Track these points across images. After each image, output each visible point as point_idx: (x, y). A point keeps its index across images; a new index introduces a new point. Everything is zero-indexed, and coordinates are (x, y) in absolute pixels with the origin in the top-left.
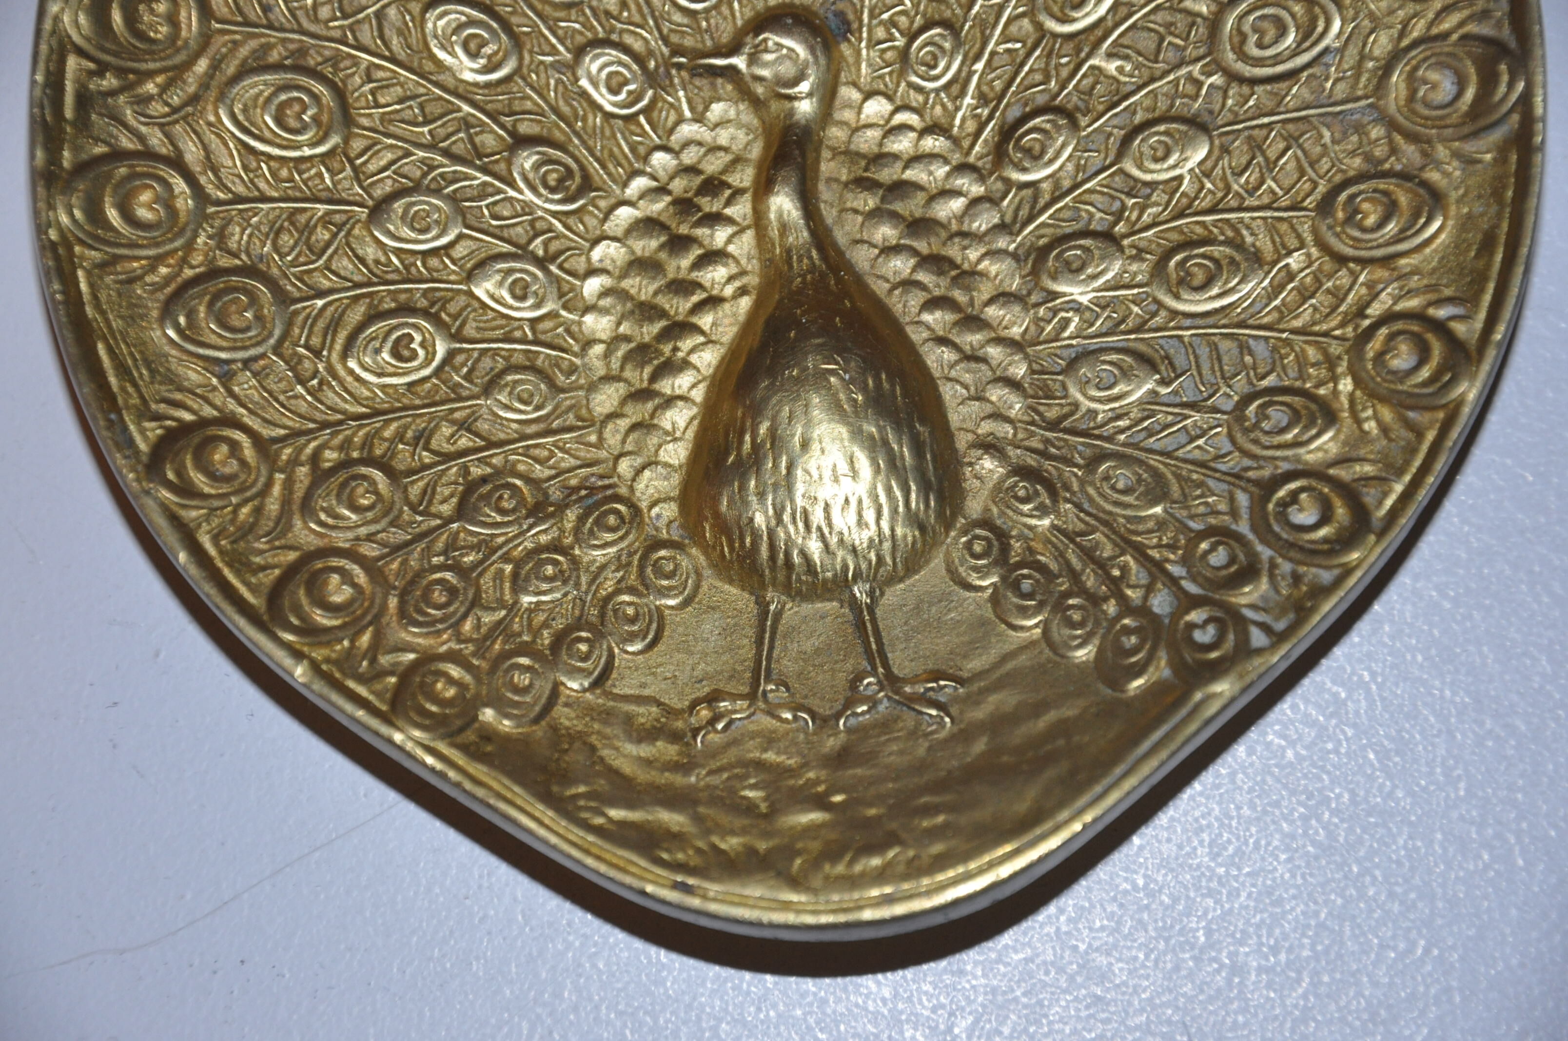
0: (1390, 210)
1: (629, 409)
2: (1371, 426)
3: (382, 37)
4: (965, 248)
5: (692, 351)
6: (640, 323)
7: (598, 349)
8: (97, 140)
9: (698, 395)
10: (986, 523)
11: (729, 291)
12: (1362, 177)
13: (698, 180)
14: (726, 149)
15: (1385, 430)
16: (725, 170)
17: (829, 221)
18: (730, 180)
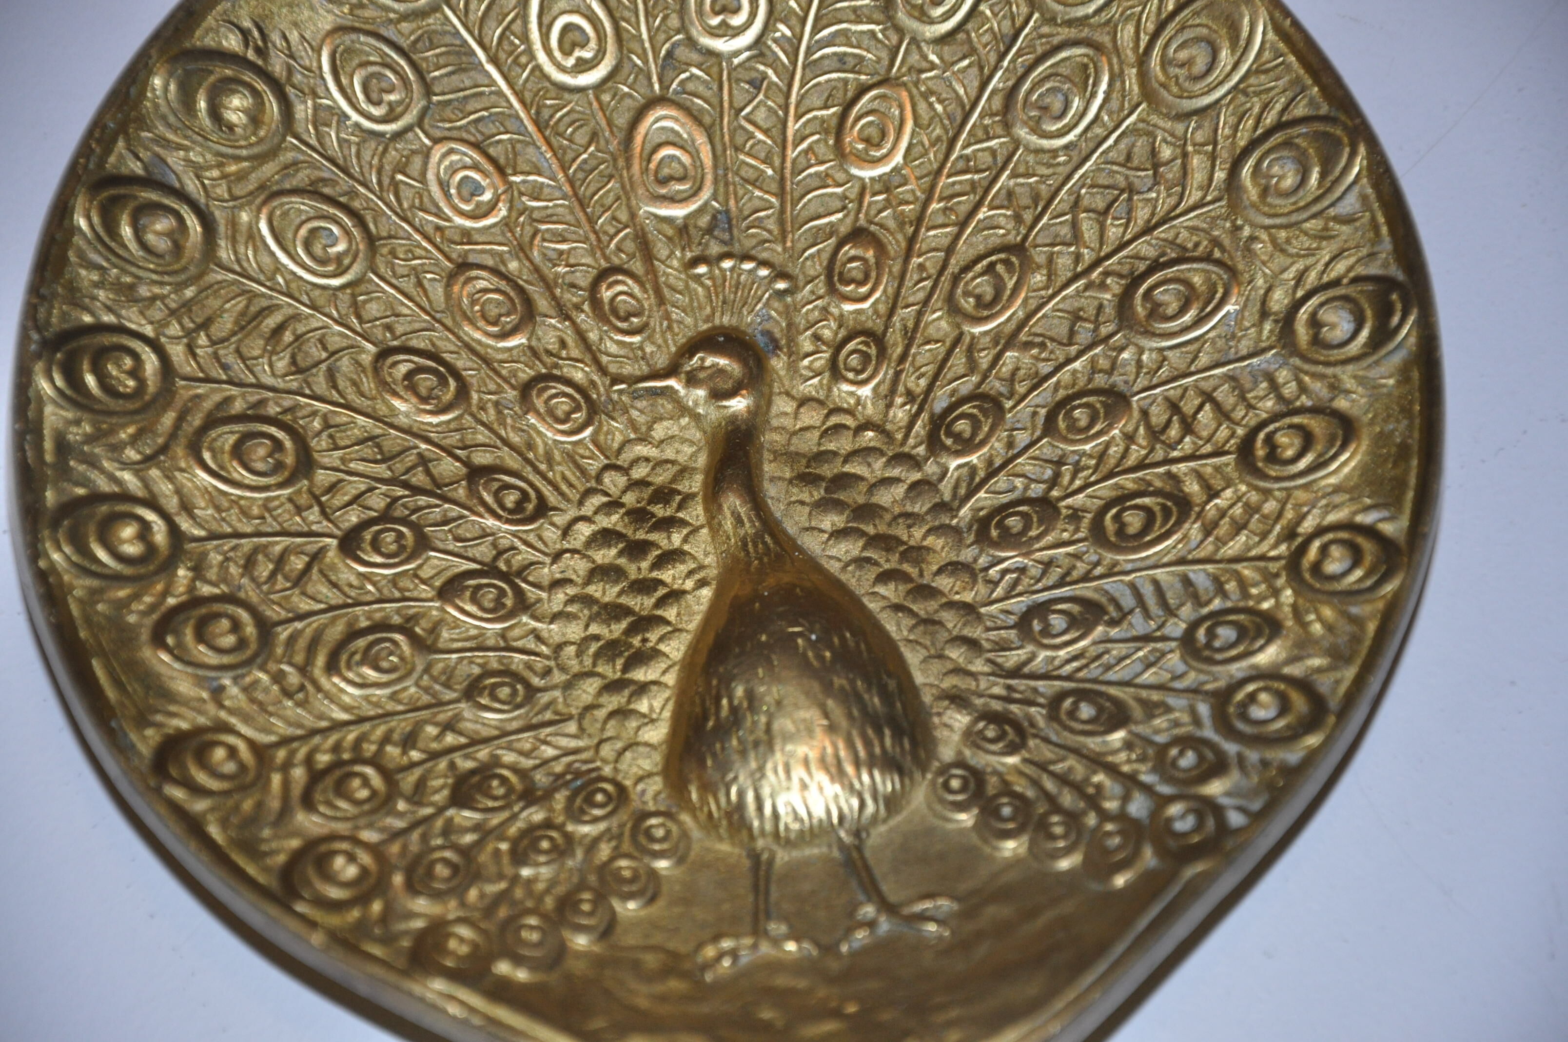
0: (1308, 440)
1: (604, 699)
2: (1317, 628)
3: (335, 387)
4: (909, 527)
5: (661, 639)
6: (607, 622)
7: (571, 650)
8: (78, 484)
9: (670, 679)
10: (960, 763)
11: (689, 584)
12: (1275, 417)
13: (647, 492)
14: (673, 462)
15: (1329, 628)
16: (674, 480)
17: (778, 515)
18: (680, 488)
